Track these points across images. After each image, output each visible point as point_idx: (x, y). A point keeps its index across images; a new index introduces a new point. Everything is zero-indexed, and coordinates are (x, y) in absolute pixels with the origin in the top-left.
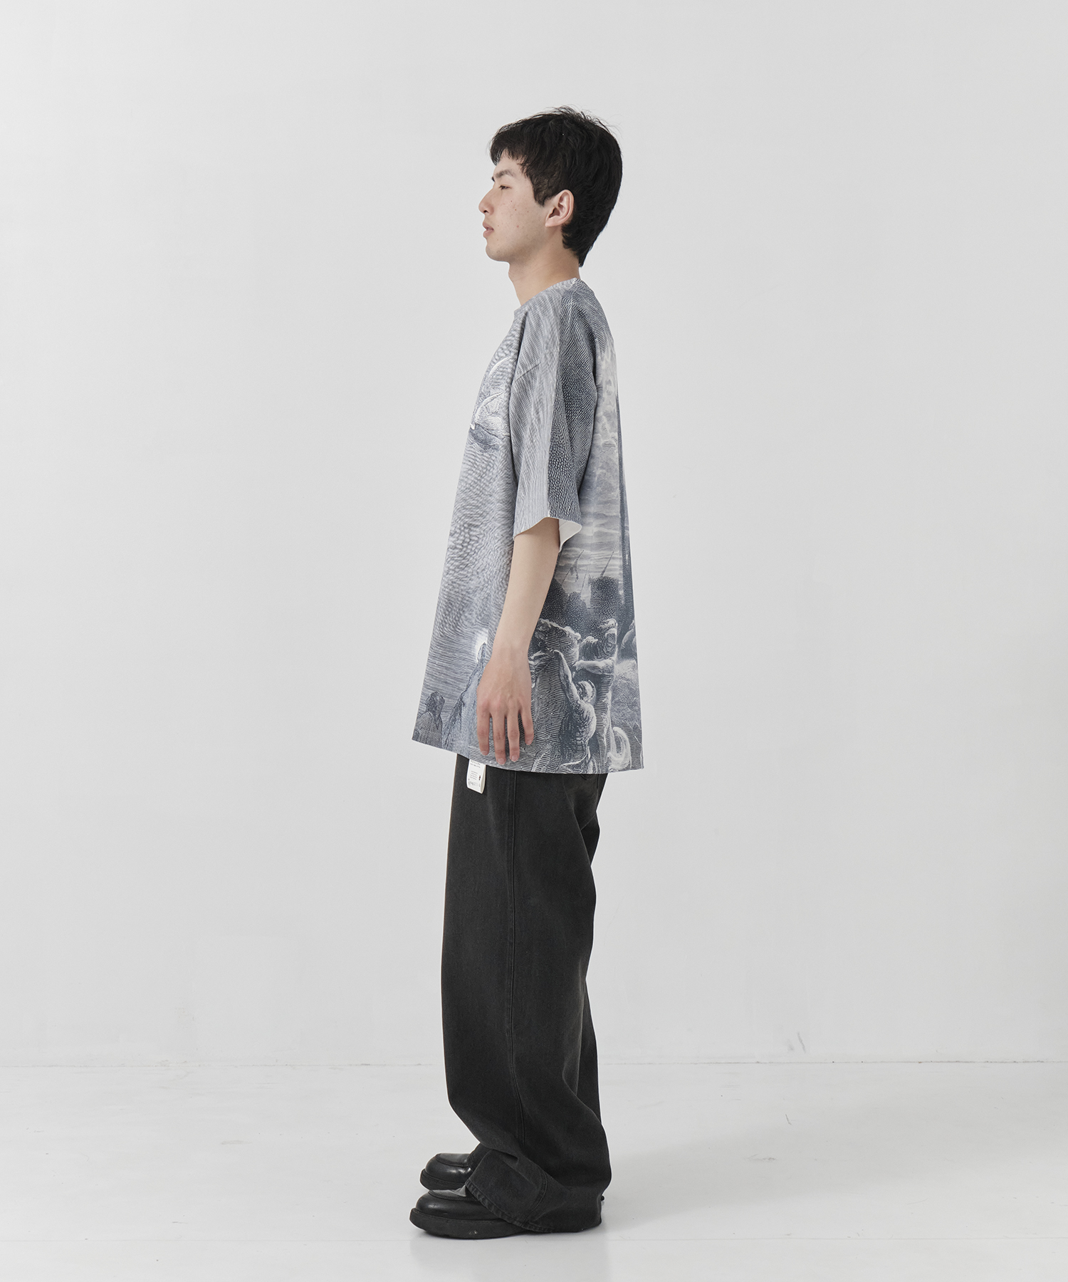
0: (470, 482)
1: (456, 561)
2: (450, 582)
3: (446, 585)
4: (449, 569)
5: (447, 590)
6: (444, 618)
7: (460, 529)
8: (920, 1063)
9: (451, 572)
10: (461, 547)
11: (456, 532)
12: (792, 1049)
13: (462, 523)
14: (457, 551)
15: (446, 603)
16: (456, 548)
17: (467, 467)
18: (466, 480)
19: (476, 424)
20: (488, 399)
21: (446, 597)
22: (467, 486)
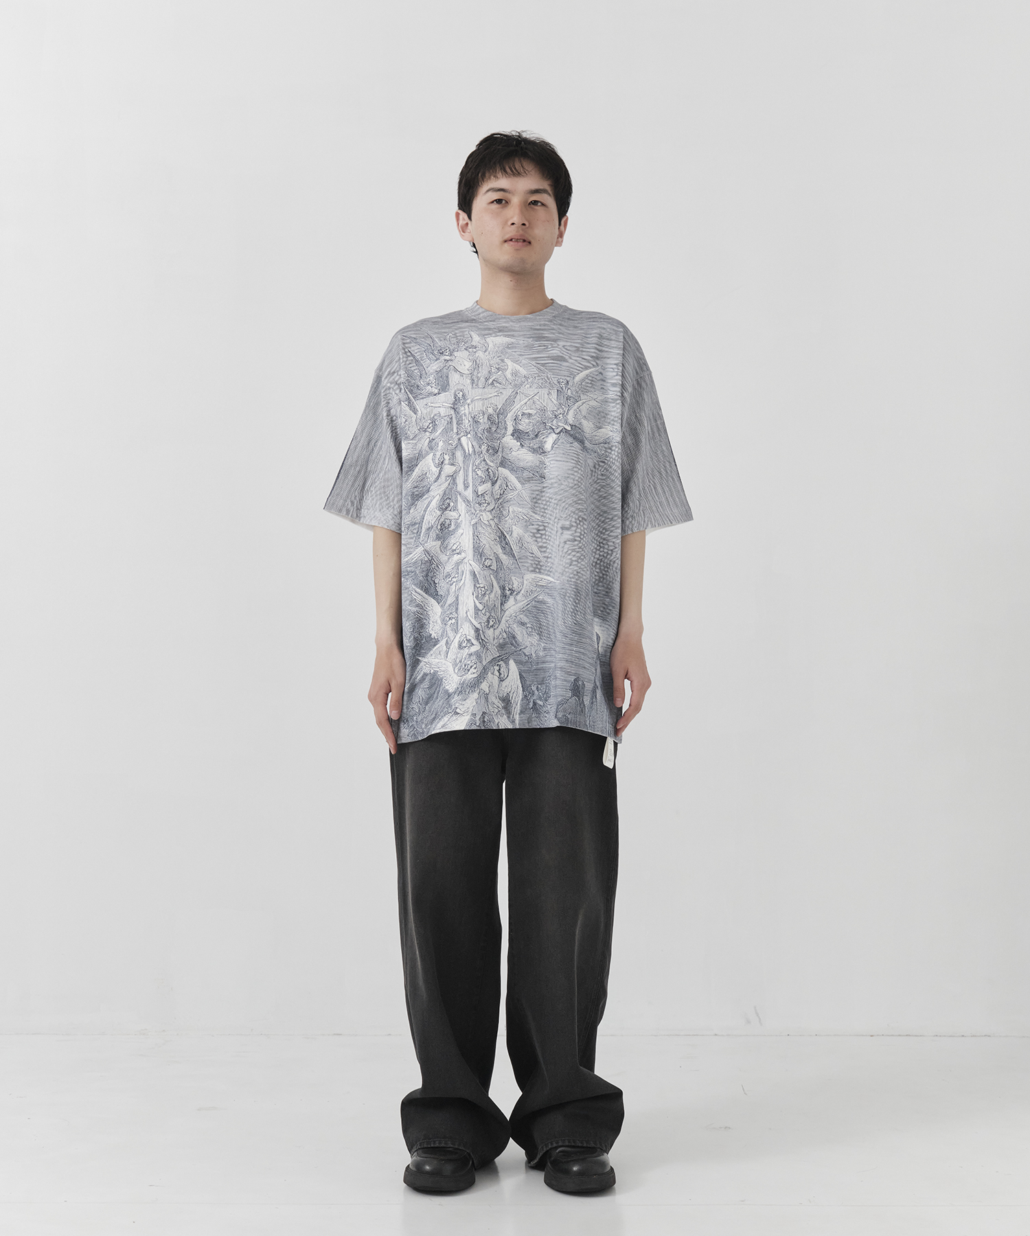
0: (577, 478)
1: (578, 552)
2: (575, 573)
3: (571, 576)
4: (572, 561)
5: (573, 580)
6: (574, 606)
7: (576, 522)
8: (872, 1036)
9: (574, 563)
10: (579, 539)
11: (572, 526)
12: (748, 1022)
13: (577, 517)
14: (576, 543)
15: (575, 592)
16: (576, 540)
17: (572, 465)
18: (572, 476)
19: (572, 426)
20: (580, 403)
21: (573, 587)
22: (575, 482)
